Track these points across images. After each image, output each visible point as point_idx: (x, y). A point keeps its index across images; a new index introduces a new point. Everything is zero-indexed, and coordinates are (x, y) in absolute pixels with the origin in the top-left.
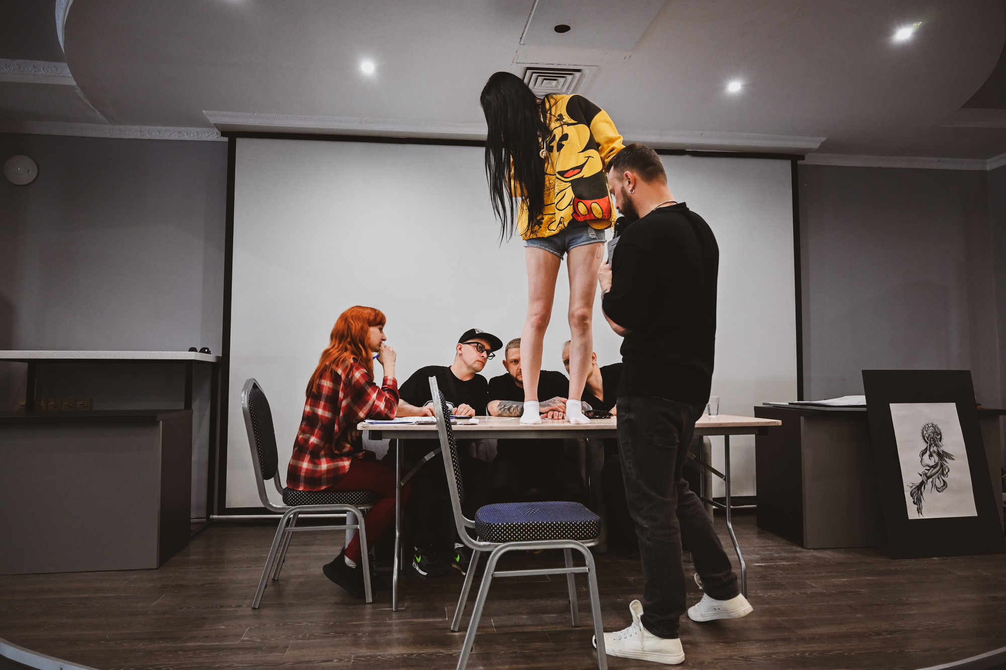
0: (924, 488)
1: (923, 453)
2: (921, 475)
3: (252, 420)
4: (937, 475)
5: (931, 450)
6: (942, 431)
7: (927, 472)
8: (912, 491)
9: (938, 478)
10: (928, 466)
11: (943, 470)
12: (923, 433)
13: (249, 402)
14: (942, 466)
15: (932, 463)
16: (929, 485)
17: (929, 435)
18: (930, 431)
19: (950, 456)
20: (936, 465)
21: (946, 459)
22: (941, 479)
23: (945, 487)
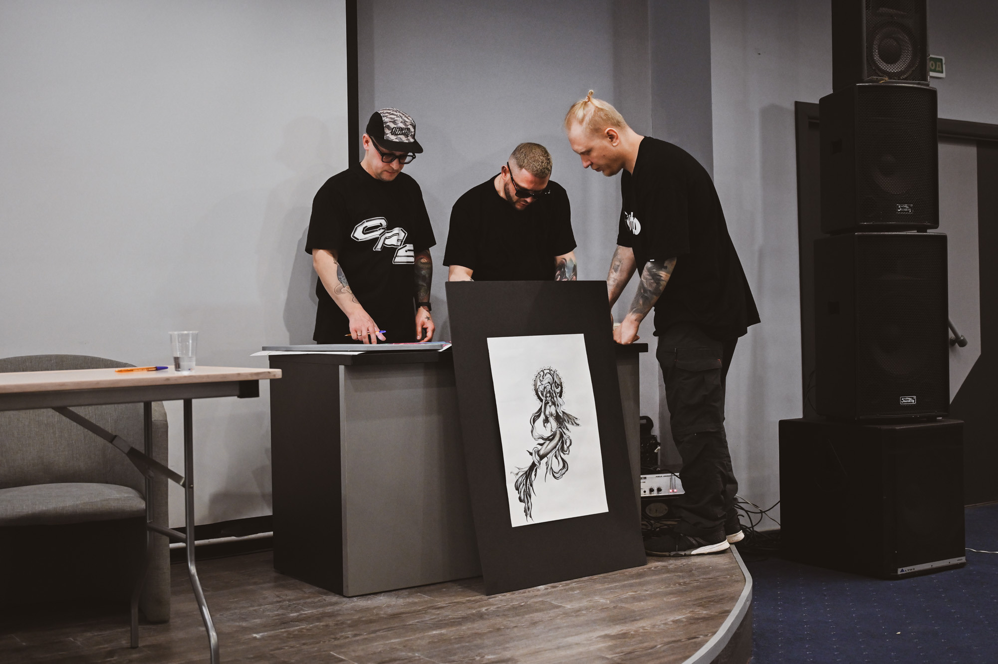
0: (535, 475)
1: (535, 420)
2: (531, 454)
4: (554, 452)
5: (547, 413)
6: (562, 380)
7: (540, 447)
8: (517, 481)
9: (556, 456)
10: (543, 439)
11: (563, 443)
12: (535, 385)
14: (561, 436)
15: (547, 433)
16: (542, 469)
17: (545, 388)
18: (547, 381)
19: (573, 421)
20: (554, 435)
21: (567, 424)
22: (559, 458)
23: (565, 470)
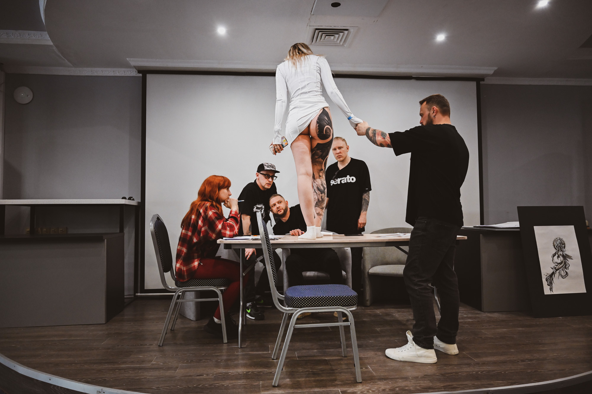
3: (157, 238)
8: (547, 278)
13: (155, 228)
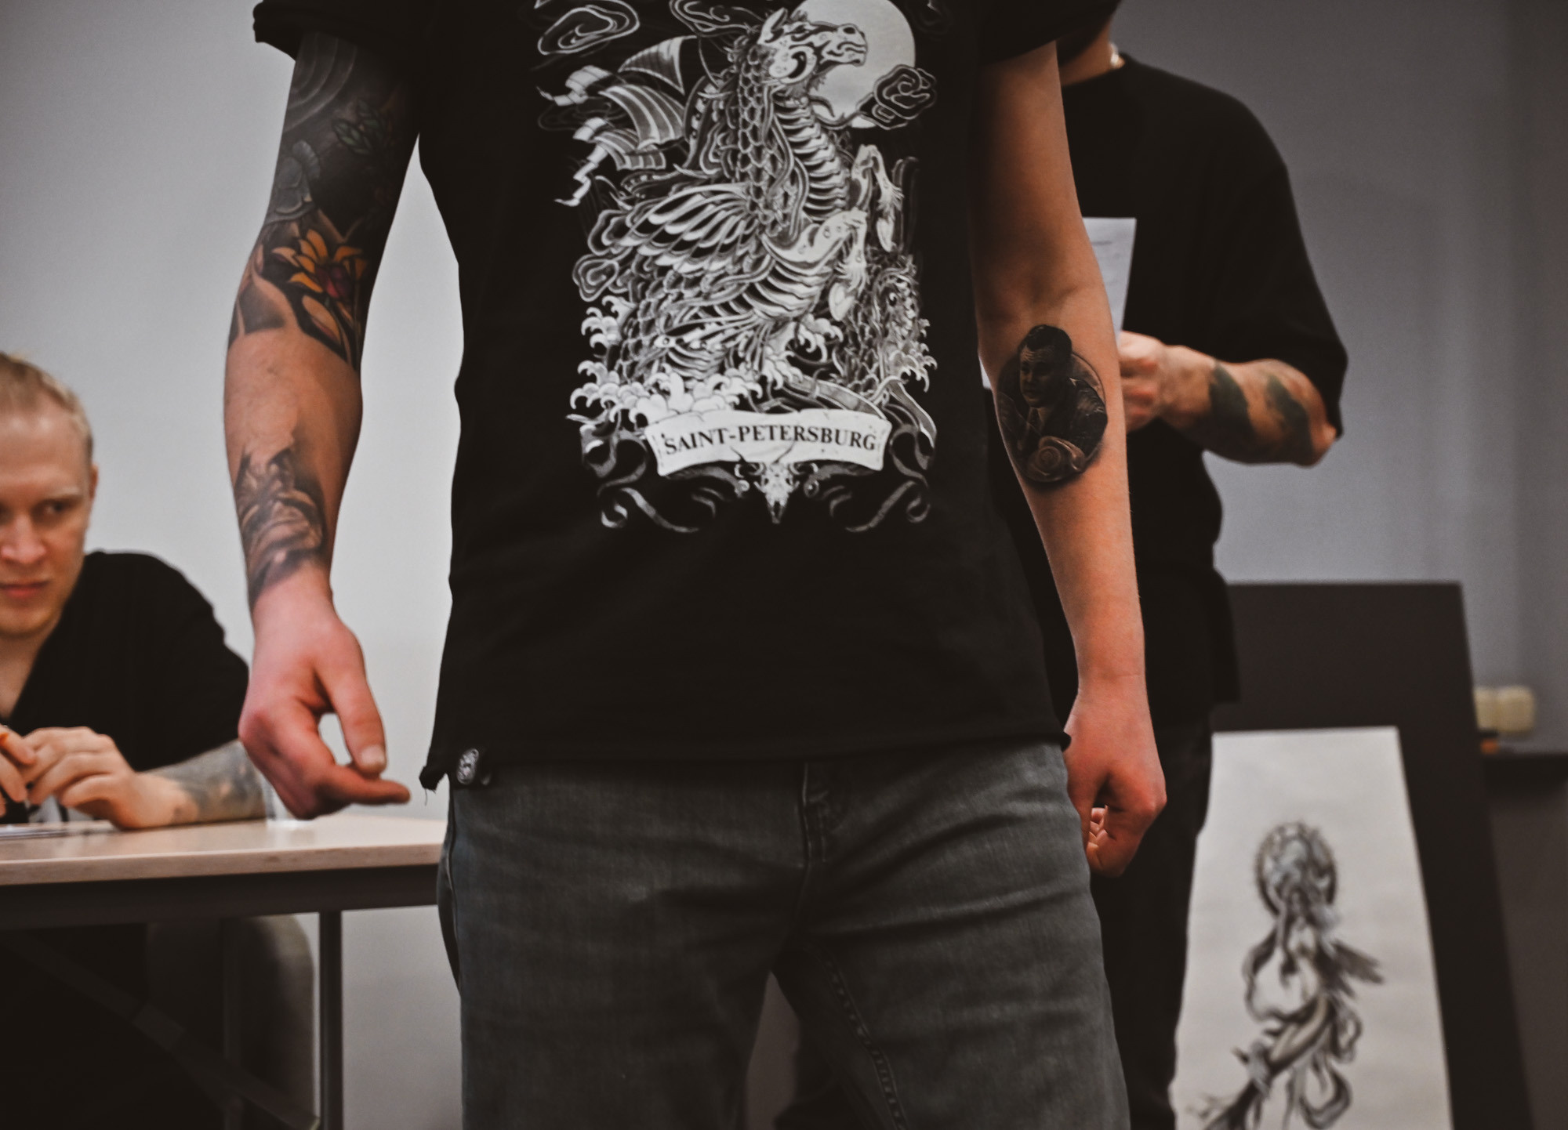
0: (1257, 1120)
1: (1258, 962)
2: (1245, 1059)
4: (1309, 1054)
5: (1293, 944)
6: (1336, 858)
7: (1269, 1041)
9: (1316, 1067)
10: (1278, 1017)
11: (1335, 1030)
12: (1259, 868)
14: (1332, 1013)
15: (1292, 1002)
16: (1275, 1102)
17: (1286, 877)
18: (1291, 860)
19: (1364, 968)
20: (1309, 1010)
21: (1347, 981)
22: (1326, 1073)
23: (1339, 1106)
